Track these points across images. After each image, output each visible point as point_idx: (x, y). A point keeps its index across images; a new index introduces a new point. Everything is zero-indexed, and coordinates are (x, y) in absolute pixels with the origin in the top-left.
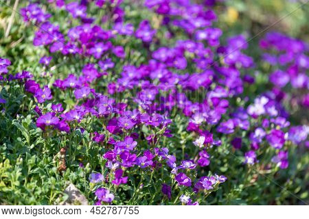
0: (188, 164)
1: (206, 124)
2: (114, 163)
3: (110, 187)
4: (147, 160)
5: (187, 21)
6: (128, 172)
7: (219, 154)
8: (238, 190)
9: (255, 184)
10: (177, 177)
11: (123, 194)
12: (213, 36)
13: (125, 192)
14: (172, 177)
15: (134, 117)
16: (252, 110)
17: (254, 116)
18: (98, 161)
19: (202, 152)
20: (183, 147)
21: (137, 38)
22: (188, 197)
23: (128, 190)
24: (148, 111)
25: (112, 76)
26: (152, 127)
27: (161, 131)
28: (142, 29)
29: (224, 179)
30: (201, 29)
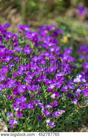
0: (48, 106)
1: (56, 88)
2: (17, 108)
3: (16, 118)
4: (31, 106)
5: (45, 44)
6: (23, 111)
7: (62, 100)
8: (71, 115)
9: (78, 112)
10: (44, 112)
11: (22, 121)
12: (57, 50)
13: (22, 120)
14: (42, 112)
15: (24, 88)
16: (75, 80)
17: (76, 83)
18: (10, 107)
19: (55, 100)
20: (46, 99)
21: (24, 53)
22: (50, 121)
23: (24, 119)
24: (30, 84)
25: (14, 70)
26: (32, 91)
27: (36, 93)
28: (26, 49)
29: (64, 112)
30: (52, 47)
